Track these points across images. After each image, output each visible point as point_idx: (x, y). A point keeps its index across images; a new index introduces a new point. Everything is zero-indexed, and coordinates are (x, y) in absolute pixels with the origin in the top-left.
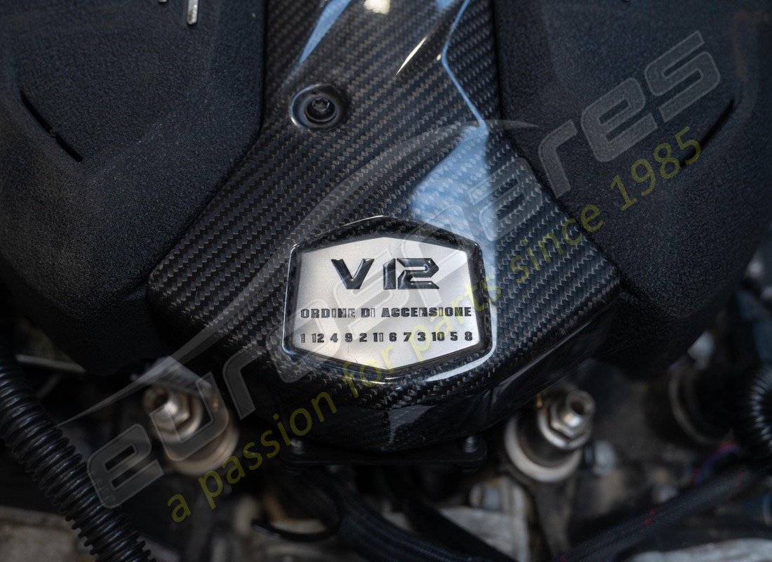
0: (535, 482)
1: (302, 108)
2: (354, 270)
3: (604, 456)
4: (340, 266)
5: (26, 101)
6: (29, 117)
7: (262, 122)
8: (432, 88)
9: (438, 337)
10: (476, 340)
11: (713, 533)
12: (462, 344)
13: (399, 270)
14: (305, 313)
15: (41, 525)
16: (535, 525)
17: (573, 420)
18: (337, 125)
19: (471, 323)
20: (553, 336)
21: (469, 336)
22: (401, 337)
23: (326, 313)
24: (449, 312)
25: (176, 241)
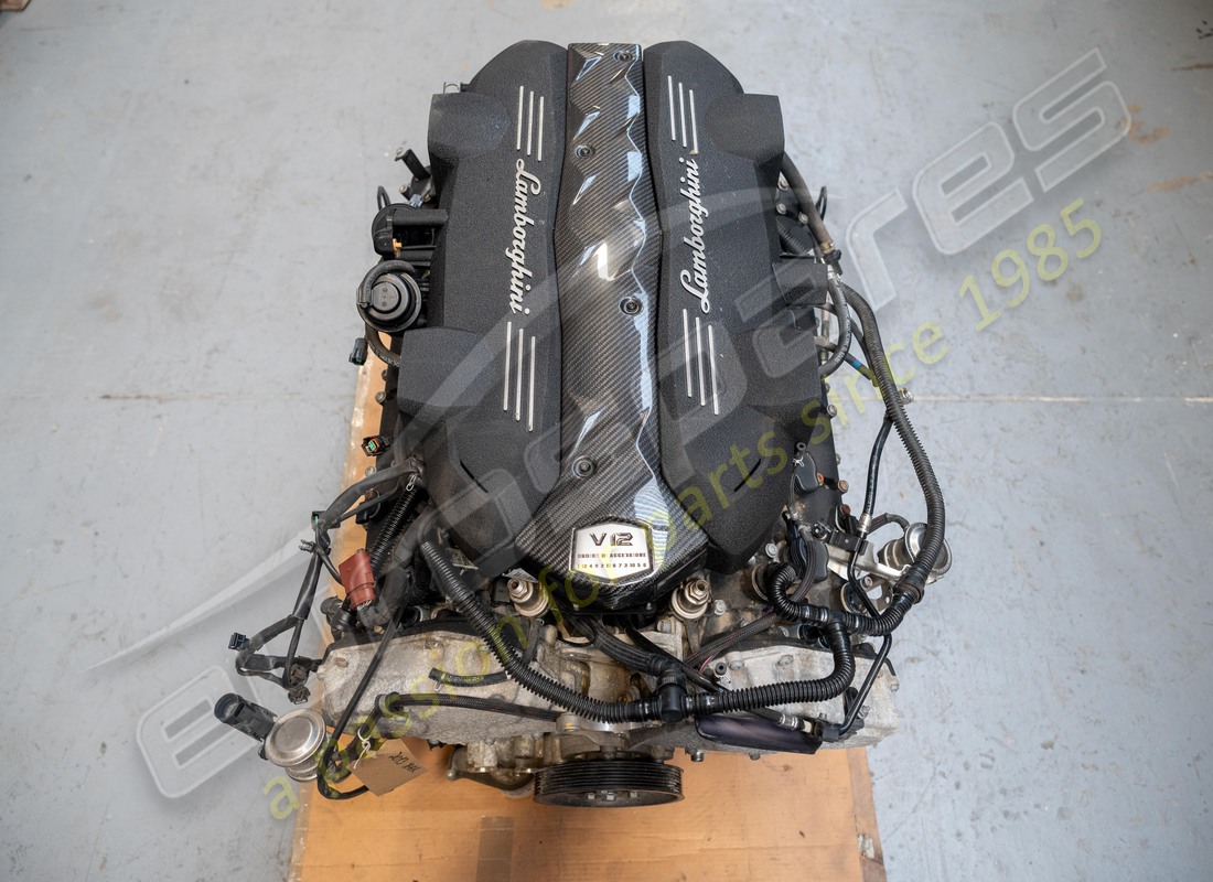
0: (685, 619)
1: (577, 467)
2: (599, 538)
3: (720, 606)
4: (594, 537)
5: (463, 465)
6: (465, 473)
7: (561, 473)
8: (631, 458)
9: (633, 565)
10: (648, 567)
11: (765, 642)
12: (642, 569)
13: (617, 537)
14: (579, 556)
15: (462, 639)
16: (685, 639)
17: (699, 593)
18: (592, 475)
19: (646, 560)
20: (679, 564)
21: (645, 565)
22: (617, 566)
23: (587, 556)
24: (637, 555)
25: (526, 525)
